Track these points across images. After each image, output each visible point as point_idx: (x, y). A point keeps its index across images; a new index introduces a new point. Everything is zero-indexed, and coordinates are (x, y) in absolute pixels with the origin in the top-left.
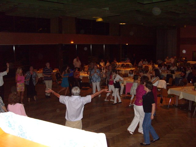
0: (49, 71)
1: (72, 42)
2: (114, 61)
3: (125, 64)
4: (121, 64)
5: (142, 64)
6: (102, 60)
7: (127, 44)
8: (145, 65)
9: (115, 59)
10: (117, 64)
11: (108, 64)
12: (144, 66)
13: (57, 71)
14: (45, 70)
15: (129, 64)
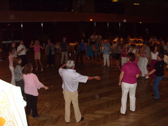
0: (65, 44)
1: (91, 20)
2: (128, 37)
3: (137, 40)
4: (134, 40)
5: (152, 41)
6: (117, 36)
7: (141, 23)
8: (155, 42)
9: (129, 36)
10: (130, 39)
11: (122, 39)
12: (153, 42)
13: (77, 44)
14: (62, 43)
15: (140, 40)
